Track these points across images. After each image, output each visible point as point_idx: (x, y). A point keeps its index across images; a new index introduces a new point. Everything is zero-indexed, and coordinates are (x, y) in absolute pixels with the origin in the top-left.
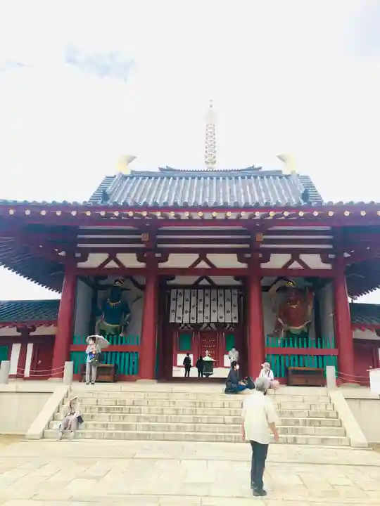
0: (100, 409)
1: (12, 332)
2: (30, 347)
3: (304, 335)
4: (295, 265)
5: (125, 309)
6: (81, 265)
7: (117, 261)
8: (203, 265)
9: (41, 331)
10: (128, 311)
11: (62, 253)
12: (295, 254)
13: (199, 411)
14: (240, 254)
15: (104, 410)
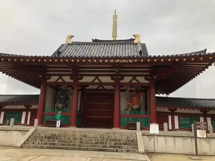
0: (46, 137)
1: (23, 107)
2: (29, 113)
3: (139, 109)
4: (134, 81)
5: (67, 98)
6: (48, 81)
7: (62, 79)
8: (97, 81)
9: (34, 107)
10: (68, 99)
11: (40, 76)
12: (134, 77)
13: (84, 139)
14: (112, 77)
15: (47, 138)
